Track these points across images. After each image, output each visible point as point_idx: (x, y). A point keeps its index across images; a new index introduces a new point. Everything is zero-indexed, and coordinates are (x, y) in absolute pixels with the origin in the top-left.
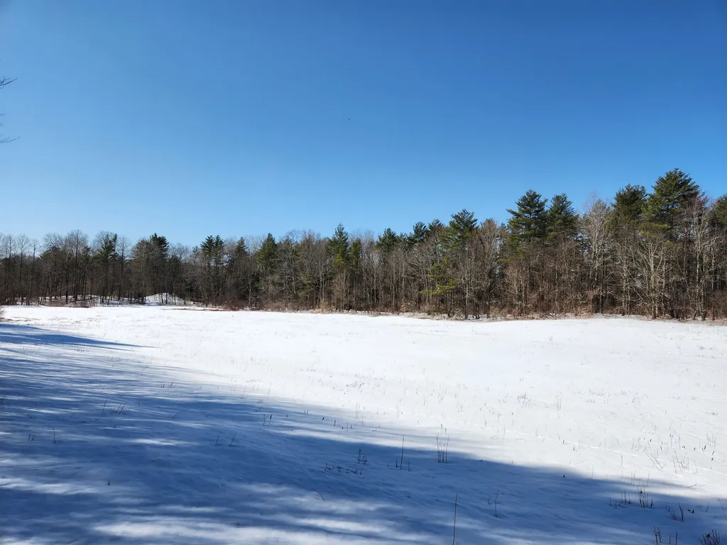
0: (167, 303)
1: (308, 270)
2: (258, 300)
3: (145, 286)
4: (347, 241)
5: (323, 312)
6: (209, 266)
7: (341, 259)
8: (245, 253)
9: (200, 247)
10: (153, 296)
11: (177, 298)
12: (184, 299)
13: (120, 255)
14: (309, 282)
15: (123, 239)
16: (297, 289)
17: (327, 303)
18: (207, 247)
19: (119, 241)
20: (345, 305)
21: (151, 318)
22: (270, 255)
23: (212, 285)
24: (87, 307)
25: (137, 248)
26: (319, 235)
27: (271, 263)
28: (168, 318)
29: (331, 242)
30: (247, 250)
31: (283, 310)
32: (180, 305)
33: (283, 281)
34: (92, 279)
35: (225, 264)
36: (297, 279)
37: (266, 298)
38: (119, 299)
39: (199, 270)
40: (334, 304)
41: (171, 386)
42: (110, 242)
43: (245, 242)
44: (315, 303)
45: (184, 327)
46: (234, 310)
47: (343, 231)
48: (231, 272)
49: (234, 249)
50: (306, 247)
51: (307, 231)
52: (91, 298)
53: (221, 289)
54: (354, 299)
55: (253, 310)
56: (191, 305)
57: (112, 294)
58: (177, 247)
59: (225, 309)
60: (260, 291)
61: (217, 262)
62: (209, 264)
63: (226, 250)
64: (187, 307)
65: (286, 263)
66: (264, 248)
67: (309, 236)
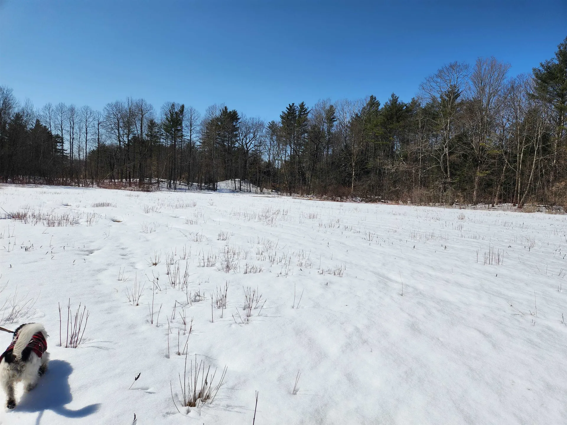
9: (279, 119)
10: (225, 182)
11: (252, 185)
12: (260, 187)
15: (191, 110)
18: (287, 118)
19: (186, 114)
32: (256, 192)
38: (188, 184)
42: (177, 114)
43: (335, 111)
52: (158, 182)
56: (268, 193)
57: (180, 177)
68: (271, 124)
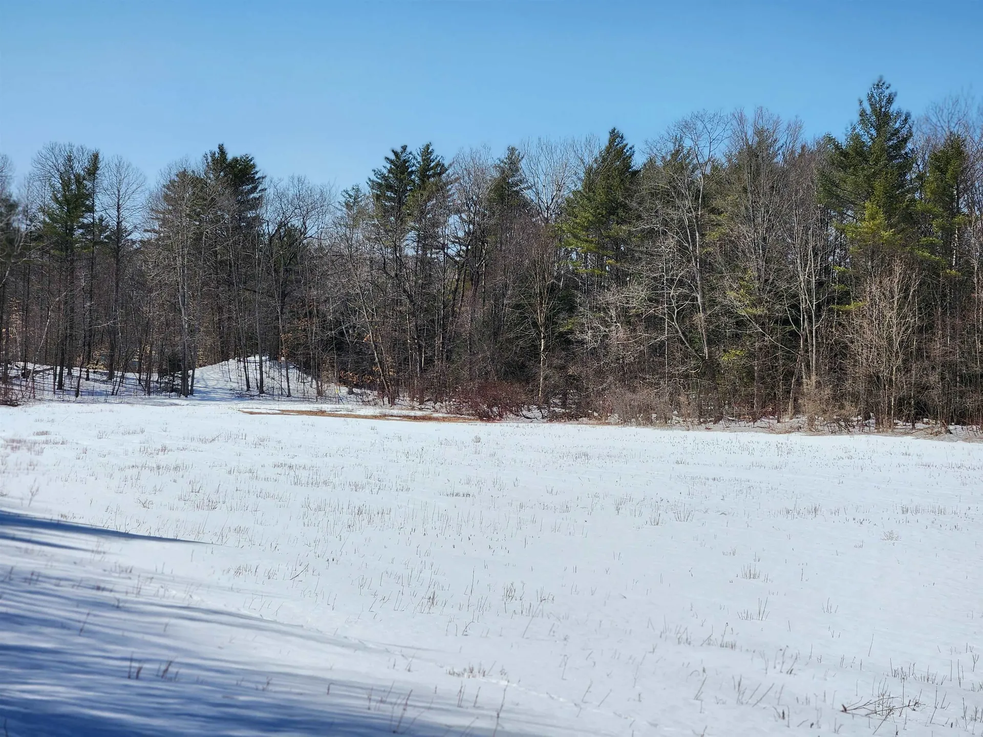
0: (261, 391)
1: (753, 268)
2: (573, 381)
3: (192, 332)
4: (910, 145)
5: (812, 428)
6: (400, 261)
7: (881, 218)
8: (525, 204)
9: (366, 189)
10: (216, 367)
11: (294, 373)
12: (317, 377)
13: (113, 224)
14: (759, 311)
15: (119, 167)
16: (714, 338)
17: (827, 392)
18: (390, 187)
19: (105, 178)
20: (901, 402)
21: (203, 441)
22: (612, 211)
23: (410, 325)
24: (13, 404)
25: (166, 198)
26: (795, 129)
27: (616, 242)
28: (261, 442)
29: (845, 154)
30: (529, 194)
31: (665, 420)
32: (305, 398)
33: (662, 309)
34: (26, 310)
35: (452, 251)
36: (713, 302)
37: (600, 373)
38: (111, 376)
39: (364, 272)
40: (855, 398)
41: (164, 676)
42: (79, 180)
43: (523, 164)
44: (780, 392)
45: (304, 475)
46: (485, 417)
47: (894, 108)
48: (475, 279)
49: (484, 192)
50: (746, 176)
51: (750, 115)
52: (26, 374)
53: (438, 341)
54: (934, 378)
55: (554, 417)
56: (339, 400)
57: (89, 358)
58: (291, 193)
59: (457, 414)
60: (577, 349)
61: (427, 240)
62: (396, 248)
63: (455, 195)
64: (327, 407)
65: (672, 242)
66: (589, 185)
67: (759, 132)
68: (350, 196)
